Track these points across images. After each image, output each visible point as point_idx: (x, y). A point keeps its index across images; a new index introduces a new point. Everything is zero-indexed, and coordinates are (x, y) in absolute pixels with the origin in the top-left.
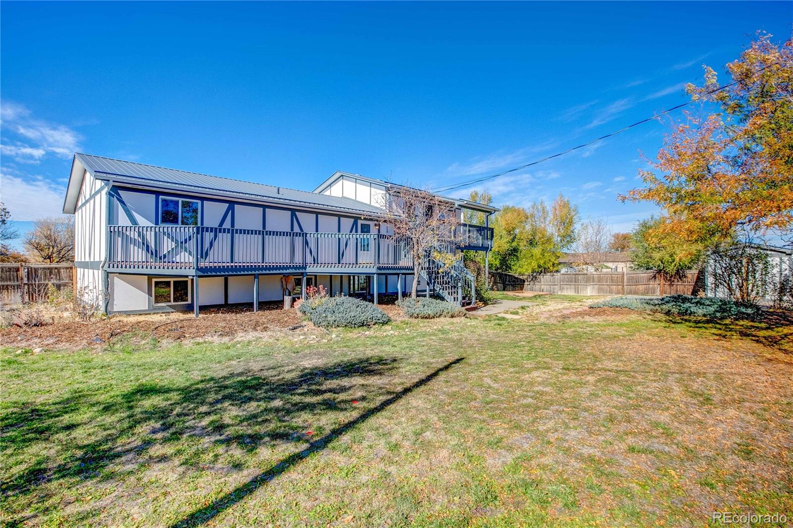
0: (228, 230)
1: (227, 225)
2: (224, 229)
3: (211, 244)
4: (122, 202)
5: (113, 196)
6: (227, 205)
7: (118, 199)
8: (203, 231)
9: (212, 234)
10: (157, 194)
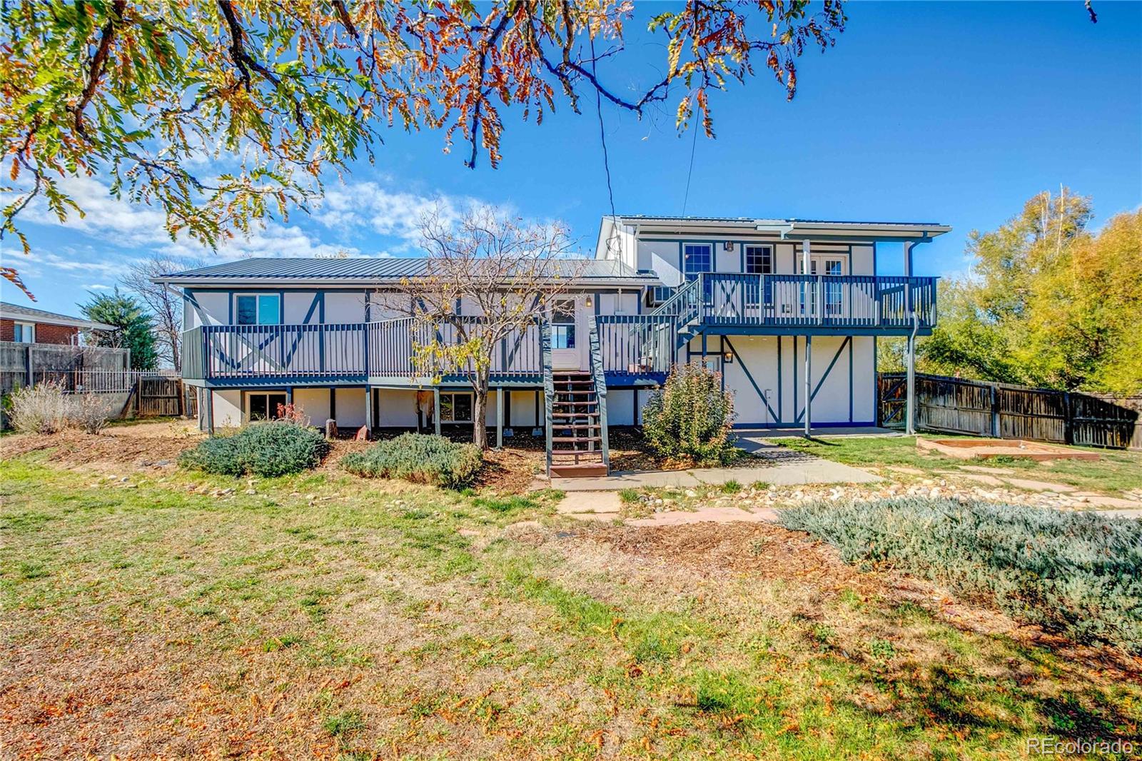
0: (315, 326)
1: (315, 320)
2: (310, 326)
3: (294, 347)
4: (197, 306)
5: (188, 299)
6: (314, 294)
7: (193, 303)
8: (283, 330)
9: (295, 334)
10: (231, 290)
